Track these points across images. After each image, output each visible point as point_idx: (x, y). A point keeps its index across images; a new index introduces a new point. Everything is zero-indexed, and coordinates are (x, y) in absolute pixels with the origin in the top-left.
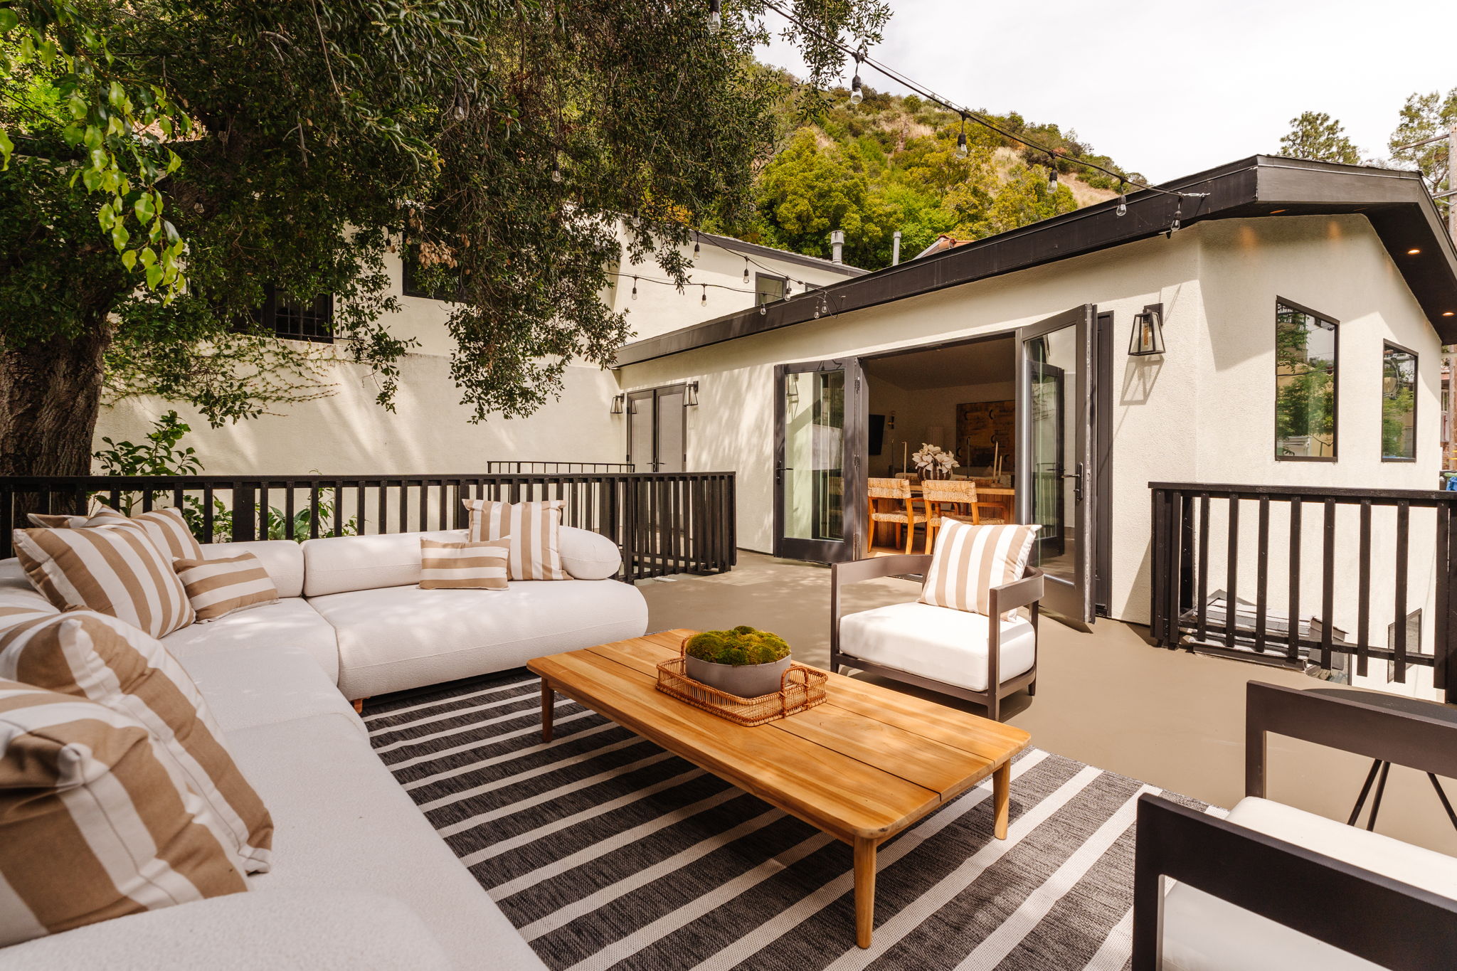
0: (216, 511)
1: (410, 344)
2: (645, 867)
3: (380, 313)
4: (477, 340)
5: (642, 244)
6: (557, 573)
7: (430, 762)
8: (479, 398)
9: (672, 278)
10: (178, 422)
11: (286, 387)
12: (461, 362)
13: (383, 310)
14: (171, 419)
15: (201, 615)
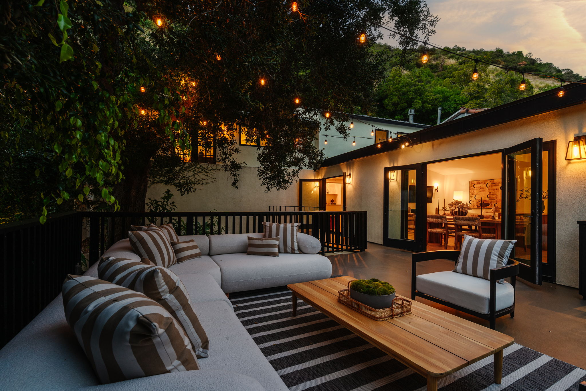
0: (182, 223)
1: (243, 164)
2: (335, 372)
3: (233, 154)
4: (267, 162)
5: (329, 123)
6: (297, 251)
7: (253, 319)
8: (268, 183)
9: (342, 135)
10: (170, 193)
11: (201, 180)
12: (261, 170)
13: (234, 153)
14: (168, 192)
15: (180, 260)
